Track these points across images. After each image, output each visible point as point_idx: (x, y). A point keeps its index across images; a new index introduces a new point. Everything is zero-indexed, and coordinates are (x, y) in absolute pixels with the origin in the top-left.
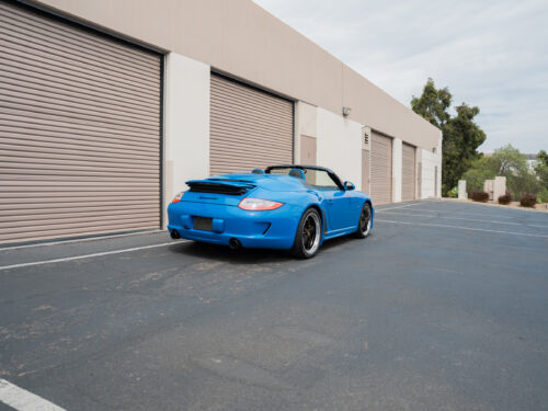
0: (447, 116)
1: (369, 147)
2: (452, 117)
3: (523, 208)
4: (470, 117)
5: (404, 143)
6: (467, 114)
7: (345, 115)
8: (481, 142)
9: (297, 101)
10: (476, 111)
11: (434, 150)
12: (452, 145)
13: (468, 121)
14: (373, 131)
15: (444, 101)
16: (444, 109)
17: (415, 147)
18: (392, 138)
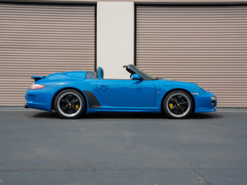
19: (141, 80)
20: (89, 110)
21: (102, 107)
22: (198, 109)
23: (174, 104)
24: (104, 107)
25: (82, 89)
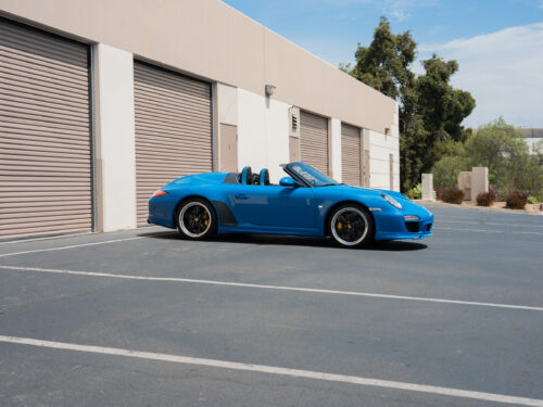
0: (410, 76)
1: (297, 134)
2: (416, 77)
3: (509, 211)
4: (444, 77)
5: (344, 124)
6: (440, 71)
7: (268, 95)
8: (467, 112)
9: (215, 82)
10: (453, 67)
11: (387, 130)
12: (417, 121)
13: (441, 84)
14: (303, 112)
15: (404, 53)
16: (405, 64)
18: (326, 120)
19: (296, 186)
20: (221, 229)
21: (240, 225)
22: (381, 234)
23: (343, 224)
24: (244, 226)
25: (211, 198)
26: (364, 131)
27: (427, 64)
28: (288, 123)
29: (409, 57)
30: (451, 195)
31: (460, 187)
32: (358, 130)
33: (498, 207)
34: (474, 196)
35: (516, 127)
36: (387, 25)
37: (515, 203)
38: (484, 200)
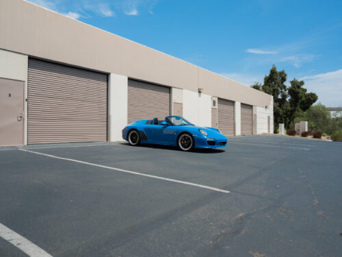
0: (285, 87)
2: (287, 87)
4: (299, 87)
6: (297, 86)
7: (200, 92)
9: (171, 87)
10: (302, 83)
11: (266, 107)
13: (297, 90)
15: (282, 78)
16: (282, 82)
17: (252, 106)
26: (254, 107)
27: (292, 82)
28: (211, 103)
29: (284, 80)
30: (291, 132)
31: (296, 130)
32: (251, 107)
33: (310, 137)
34: (301, 132)
35: (326, 107)
36: (275, 68)
37: (317, 136)
38: (304, 134)
